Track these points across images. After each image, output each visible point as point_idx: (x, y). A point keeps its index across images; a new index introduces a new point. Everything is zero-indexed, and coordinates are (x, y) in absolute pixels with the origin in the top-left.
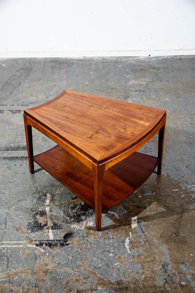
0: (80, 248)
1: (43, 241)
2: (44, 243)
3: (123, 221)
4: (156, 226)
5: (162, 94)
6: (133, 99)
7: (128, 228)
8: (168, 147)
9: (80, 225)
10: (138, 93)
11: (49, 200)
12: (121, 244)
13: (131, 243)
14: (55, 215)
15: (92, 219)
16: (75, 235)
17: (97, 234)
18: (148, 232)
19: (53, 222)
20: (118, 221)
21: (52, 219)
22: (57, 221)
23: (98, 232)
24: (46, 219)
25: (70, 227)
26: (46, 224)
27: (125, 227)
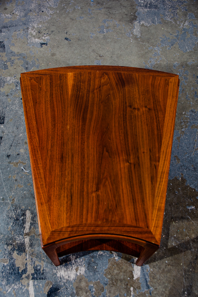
3: (122, 265)
4: (164, 276)
5: (181, 12)
6: (141, 23)
7: (129, 279)
8: (185, 122)
9: (69, 272)
10: (148, 10)
11: (29, 223)
14: (37, 253)
15: (84, 262)
16: (63, 291)
17: (90, 290)
18: (153, 286)
19: (34, 266)
20: (117, 265)
21: (33, 261)
22: (39, 263)
23: (91, 286)
24: (25, 260)
25: (55, 276)
26: (25, 269)
27: (125, 277)
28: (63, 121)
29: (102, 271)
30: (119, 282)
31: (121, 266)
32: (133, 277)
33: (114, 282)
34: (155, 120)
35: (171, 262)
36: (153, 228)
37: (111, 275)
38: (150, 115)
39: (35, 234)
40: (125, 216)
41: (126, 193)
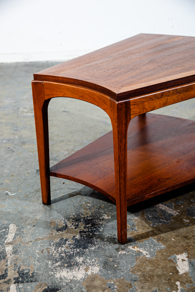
7: (171, 274)
11: (14, 234)
14: (24, 259)
15: (97, 262)
17: (109, 287)
19: (19, 270)
20: (150, 262)
21: (17, 266)
22: (27, 267)
23: (111, 284)
24: (4, 266)
25: (52, 277)
26: (4, 275)
27: (165, 272)
30: (156, 278)
31: (156, 263)
32: (177, 272)
33: (147, 278)
37: (141, 272)
39: (21, 242)
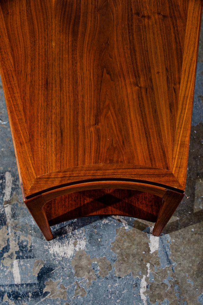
0: (65, 301)
1: (3, 286)
2: (5, 292)
3: (135, 236)
4: (191, 248)
7: (144, 252)
9: (65, 247)
11: (10, 188)
12: (133, 290)
13: (150, 287)
14: (22, 226)
15: (84, 234)
16: (57, 271)
17: (93, 269)
18: (176, 261)
19: (19, 241)
20: (128, 235)
21: (17, 236)
22: (25, 238)
23: (95, 263)
24: (6, 234)
25: (47, 253)
26: (7, 246)
27: (139, 251)
28: (46, 37)
29: (108, 244)
30: (131, 257)
31: (132, 237)
32: (149, 250)
33: (124, 257)
34: (172, 31)
35: (199, 230)
36: (174, 169)
37: (120, 249)
38: (165, 24)
39: (18, 201)
40: (135, 155)
41: (136, 125)
